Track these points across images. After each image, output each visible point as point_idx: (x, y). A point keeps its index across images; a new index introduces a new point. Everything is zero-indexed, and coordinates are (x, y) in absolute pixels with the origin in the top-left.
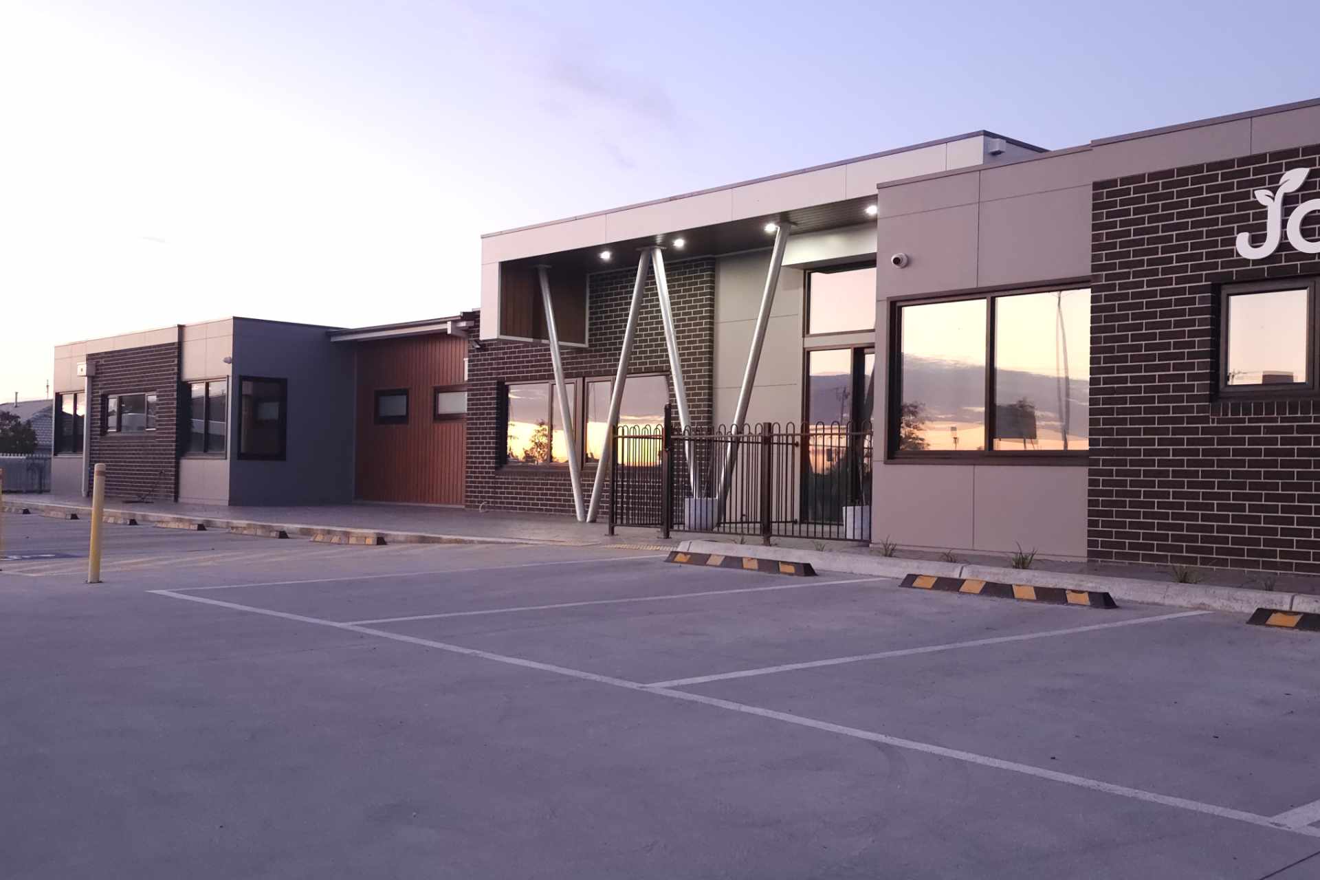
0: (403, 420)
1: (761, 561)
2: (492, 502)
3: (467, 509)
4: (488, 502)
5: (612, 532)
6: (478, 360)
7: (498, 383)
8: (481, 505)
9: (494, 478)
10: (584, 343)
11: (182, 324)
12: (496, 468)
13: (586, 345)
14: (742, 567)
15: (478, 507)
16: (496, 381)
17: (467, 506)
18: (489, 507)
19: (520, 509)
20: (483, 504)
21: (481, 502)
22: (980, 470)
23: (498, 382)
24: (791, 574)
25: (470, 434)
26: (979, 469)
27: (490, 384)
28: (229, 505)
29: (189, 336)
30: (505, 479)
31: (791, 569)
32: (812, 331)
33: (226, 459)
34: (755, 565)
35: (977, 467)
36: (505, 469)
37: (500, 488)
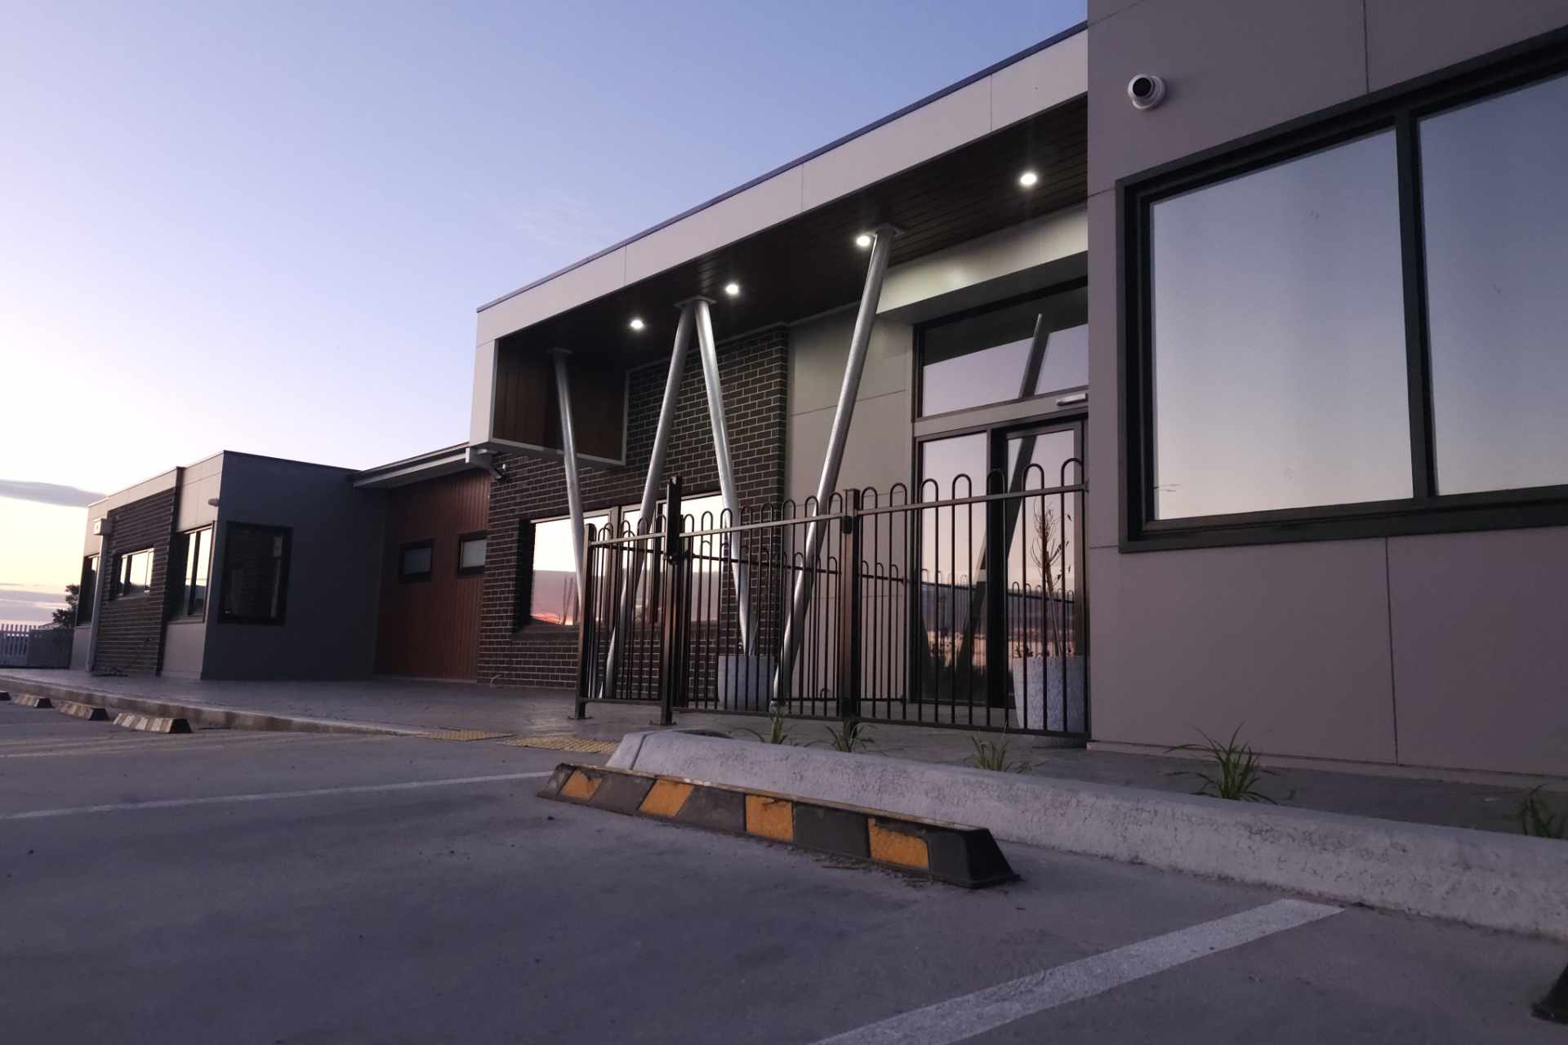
0: (425, 577)
1: (804, 811)
2: (507, 675)
3: (480, 684)
4: (503, 675)
5: (581, 713)
6: (501, 495)
7: (521, 522)
8: (493, 678)
9: (511, 643)
10: (619, 458)
11: (181, 465)
12: (514, 631)
13: (623, 462)
14: (742, 832)
15: (489, 681)
16: (518, 519)
17: (480, 681)
18: (504, 682)
19: (538, 683)
20: (495, 677)
21: (494, 675)
22: (1403, 547)
23: (521, 520)
24: (913, 875)
25: (487, 588)
26: (1399, 544)
27: (510, 524)
28: (202, 678)
29: (189, 478)
30: (522, 644)
31: (914, 852)
32: (927, 412)
33: (204, 622)
34: (781, 824)
35: (1390, 540)
36: (527, 631)
37: (517, 656)
